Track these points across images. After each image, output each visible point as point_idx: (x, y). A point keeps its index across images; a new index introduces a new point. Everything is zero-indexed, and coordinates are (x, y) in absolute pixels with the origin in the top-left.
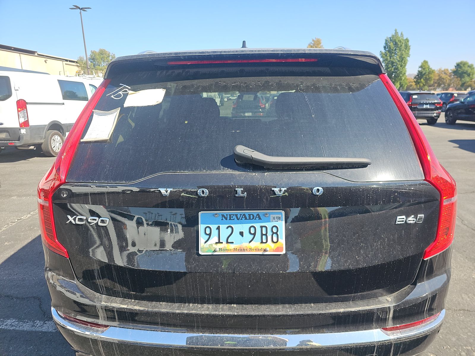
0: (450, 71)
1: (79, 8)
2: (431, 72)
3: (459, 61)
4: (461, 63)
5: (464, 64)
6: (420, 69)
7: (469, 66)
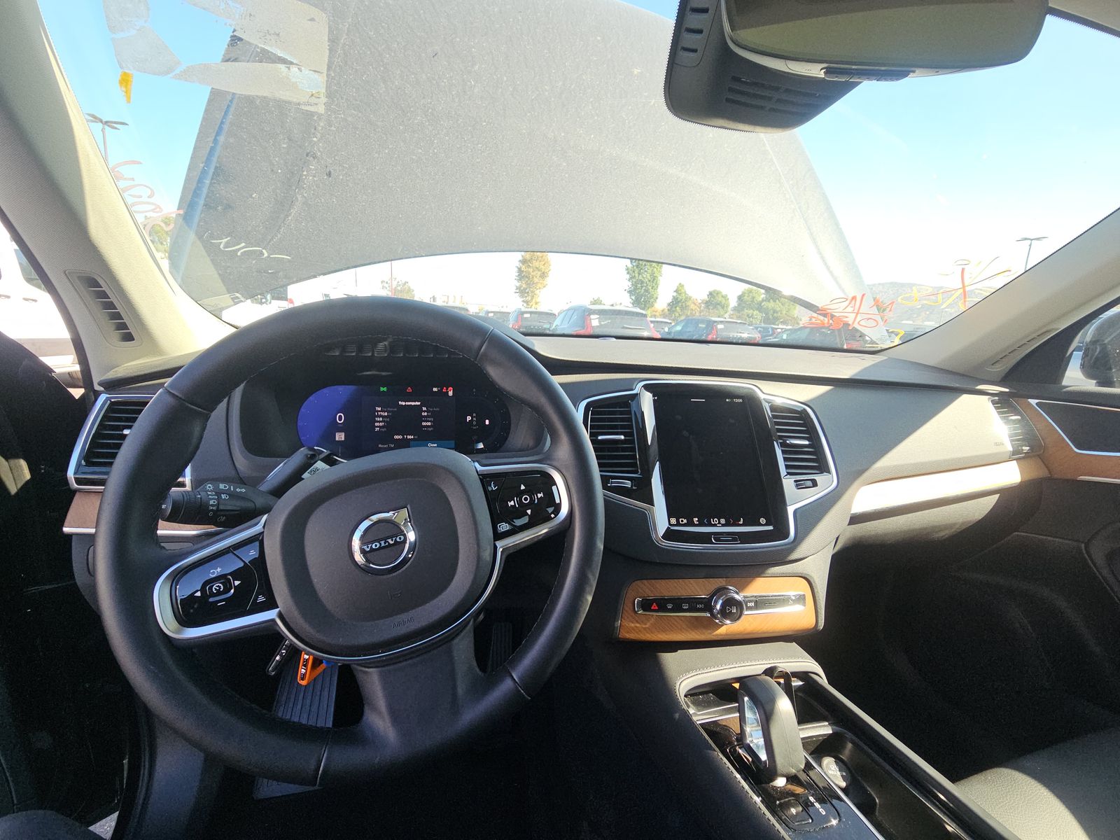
0: (700, 302)
1: (101, 121)
2: (688, 298)
3: (711, 290)
4: (714, 291)
5: (718, 293)
6: (675, 294)
7: (723, 296)
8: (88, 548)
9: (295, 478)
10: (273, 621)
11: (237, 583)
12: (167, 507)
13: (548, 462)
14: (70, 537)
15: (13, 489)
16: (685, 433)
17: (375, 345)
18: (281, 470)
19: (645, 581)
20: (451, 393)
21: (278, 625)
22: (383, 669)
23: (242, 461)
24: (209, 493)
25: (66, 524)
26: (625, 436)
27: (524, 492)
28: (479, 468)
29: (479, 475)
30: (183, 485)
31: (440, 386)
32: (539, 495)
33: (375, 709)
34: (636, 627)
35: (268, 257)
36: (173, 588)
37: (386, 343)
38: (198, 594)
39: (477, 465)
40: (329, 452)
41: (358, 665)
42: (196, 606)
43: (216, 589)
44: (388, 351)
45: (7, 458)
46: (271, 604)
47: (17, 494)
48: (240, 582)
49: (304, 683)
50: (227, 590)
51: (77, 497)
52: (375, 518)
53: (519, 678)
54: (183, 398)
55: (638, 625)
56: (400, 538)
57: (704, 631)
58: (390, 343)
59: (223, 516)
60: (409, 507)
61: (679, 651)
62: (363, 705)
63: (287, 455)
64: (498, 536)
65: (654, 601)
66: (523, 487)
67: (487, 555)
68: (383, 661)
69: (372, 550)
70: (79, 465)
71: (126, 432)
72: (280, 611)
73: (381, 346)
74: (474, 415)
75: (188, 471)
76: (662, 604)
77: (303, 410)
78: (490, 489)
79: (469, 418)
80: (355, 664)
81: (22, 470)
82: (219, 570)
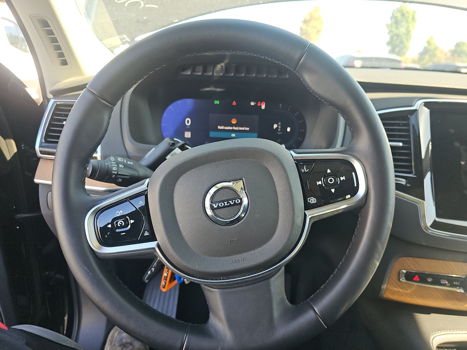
0: (447, 51)
8: (47, 192)
9: (161, 159)
10: (154, 248)
11: (132, 221)
12: (89, 169)
13: (350, 153)
14: (37, 185)
15: (8, 157)
16: (457, 144)
17: (215, 66)
18: (153, 153)
19: (410, 259)
20: (263, 107)
21: (157, 252)
22: (225, 290)
23: (130, 145)
24: (112, 163)
25: (36, 177)
26: (403, 144)
27: (329, 175)
28: (294, 155)
29: (294, 160)
30: (96, 158)
31: (256, 101)
32: (342, 178)
33: (217, 316)
34: (399, 291)
35: (144, 6)
36: (95, 221)
37: (223, 64)
38: (110, 226)
39: (292, 152)
40: (183, 142)
41: (206, 285)
42: (108, 234)
43: (120, 224)
44: (224, 71)
45: (4, 139)
46: (153, 237)
47: (10, 160)
48: (134, 221)
49: (164, 290)
50: (126, 226)
51: (41, 162)
52: (219, 185)
53: (320, 312)
54: (98, 95)
55: (401, 290)
56: (238, 201)
57: (457, 302)
58: (226, 64)
59: (121, 178)
60: (244, 179)
61: (432, 314)
62: (209, 312)
63: (157, 143)
64: (308, 206)
65: (416, 274)
66: (329, 171)
67: (299, 221)
68: (223, 285)
69: (219, 208)
70: (41, 143)
71: (64, 123)
72: (158, 242)
73: (219, 67)
74: (280, 124)
75: (99, 149)
76: (423, 278)
77: (165, 115)
78: (303, 171)
79: (275, 126)
80: (203, 284)
81: (12, 146)
82: (121, 212)
